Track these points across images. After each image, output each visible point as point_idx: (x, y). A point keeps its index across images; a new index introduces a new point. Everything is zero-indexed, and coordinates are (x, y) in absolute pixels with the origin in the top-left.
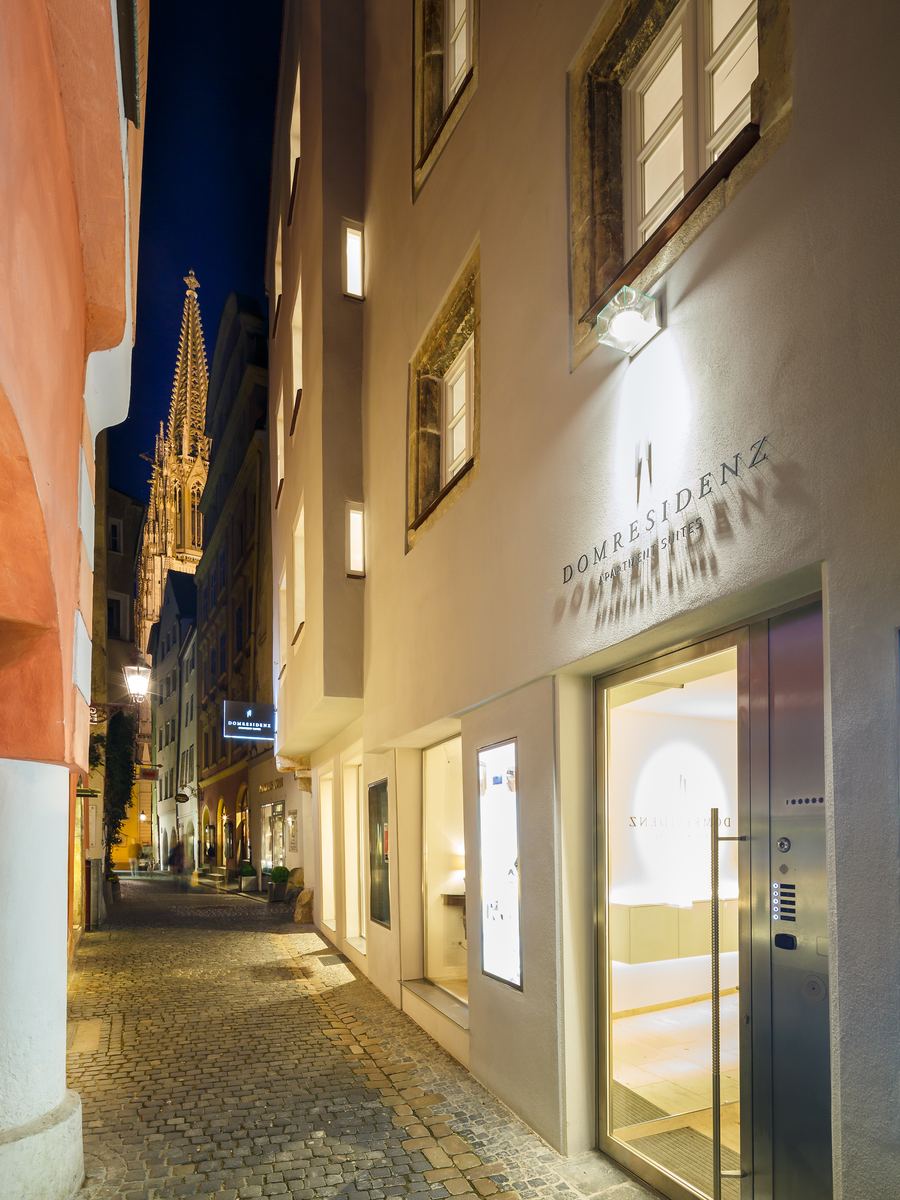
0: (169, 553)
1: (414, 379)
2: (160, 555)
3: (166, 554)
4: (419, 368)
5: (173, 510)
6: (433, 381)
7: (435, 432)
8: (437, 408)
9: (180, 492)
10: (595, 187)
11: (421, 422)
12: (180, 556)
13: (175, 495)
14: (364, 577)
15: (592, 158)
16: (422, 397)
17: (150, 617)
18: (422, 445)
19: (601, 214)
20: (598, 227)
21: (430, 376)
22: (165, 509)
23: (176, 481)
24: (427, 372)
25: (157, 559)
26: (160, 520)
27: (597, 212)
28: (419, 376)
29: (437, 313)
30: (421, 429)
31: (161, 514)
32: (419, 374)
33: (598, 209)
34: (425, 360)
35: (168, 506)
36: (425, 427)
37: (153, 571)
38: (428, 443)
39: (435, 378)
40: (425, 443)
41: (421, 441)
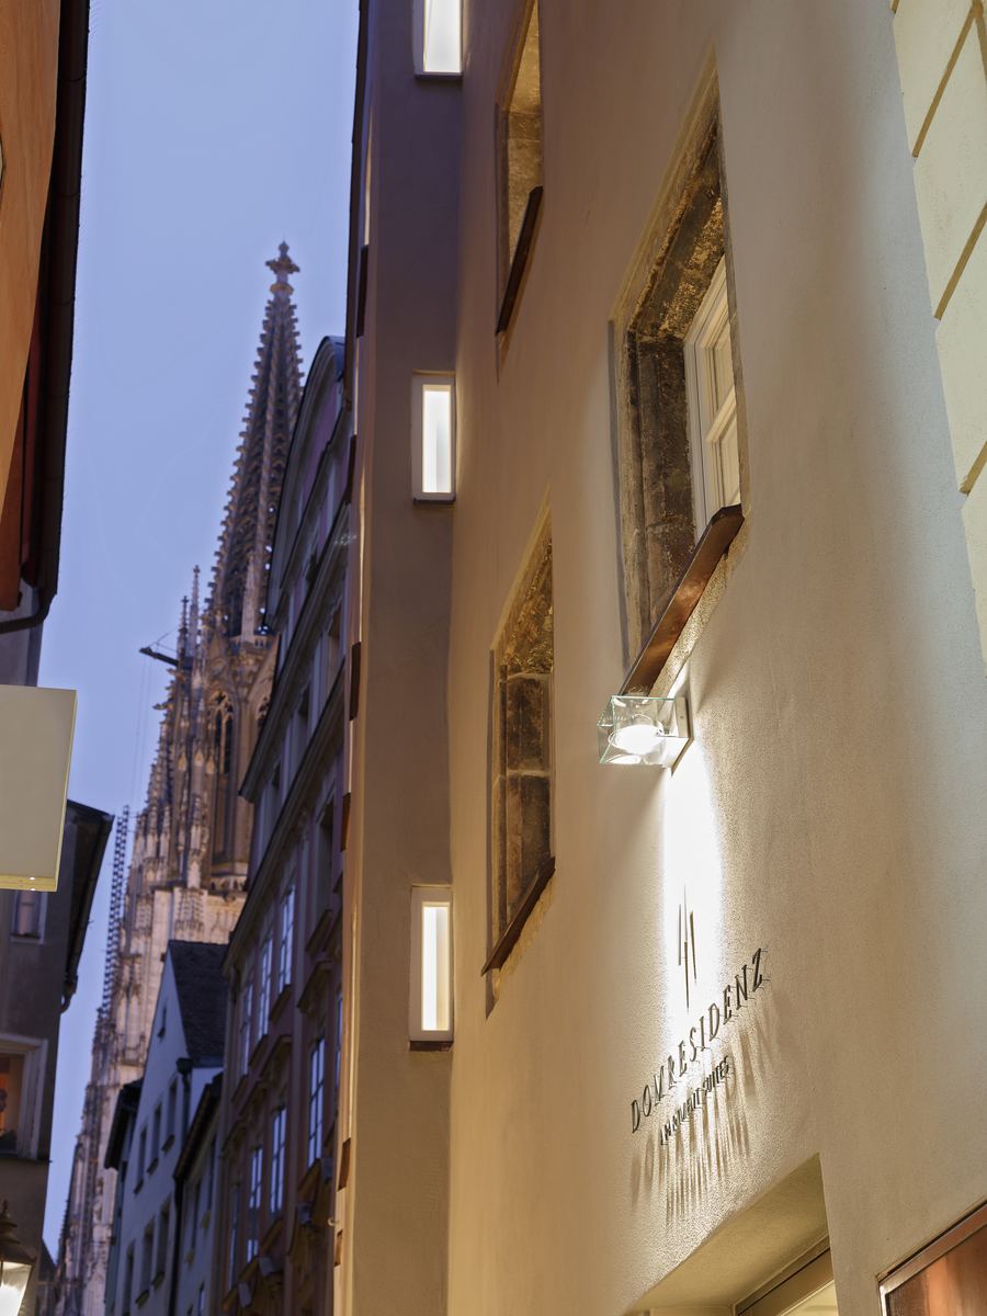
0: (194, 878)
1: (498, 680)
2: (169, 887)
3: (183, 884)
4: (503, 663)
5: (211, 770)
6: (532, 682)
7: (537, 773)
8: (540, 729)
9: (230, 722)
10: (645, 487)
11: (508, 760)
12: (219, 882)
13: (218, 731)
14: (450, 1043)
15: (638, 445)
16: (509, 714)
17: (131, 1055)
18: (512, 800)
19: (654, 526)
20: (649, 544)
21: (524, 674)
22: (190, 769)
23: (220, 699)
24: (517, 669)
25: (162, 897)
26: (177, 798)
27: (647, 524)
28: (504, 675)
29: (518, 579)
30: (509, 772)
31: (178, 784)
32: (504, 672)
33: (650, 518)
34: (510, 650)
35: (198, 762)
36: (516, 768)
37: (149, 931)
38: (523, 796)
39: (536, 676)
40: (517, 797)
41: (509, 795)
